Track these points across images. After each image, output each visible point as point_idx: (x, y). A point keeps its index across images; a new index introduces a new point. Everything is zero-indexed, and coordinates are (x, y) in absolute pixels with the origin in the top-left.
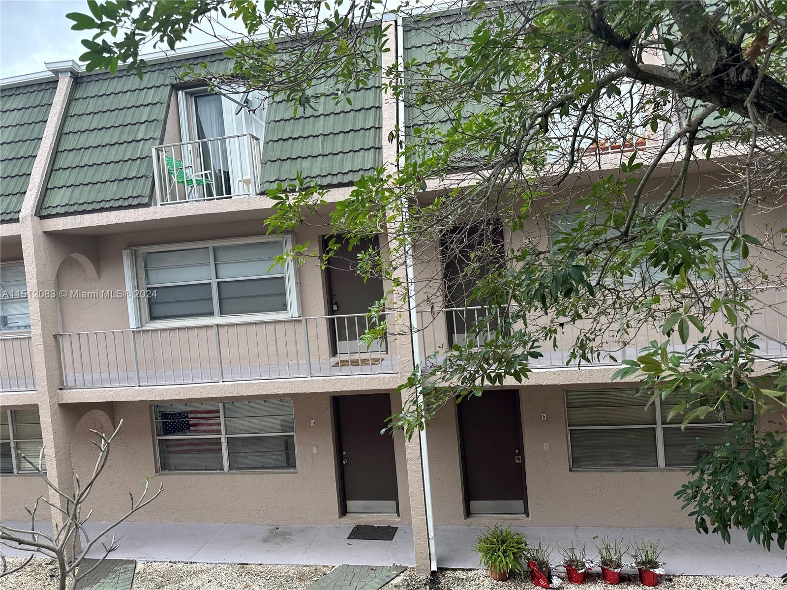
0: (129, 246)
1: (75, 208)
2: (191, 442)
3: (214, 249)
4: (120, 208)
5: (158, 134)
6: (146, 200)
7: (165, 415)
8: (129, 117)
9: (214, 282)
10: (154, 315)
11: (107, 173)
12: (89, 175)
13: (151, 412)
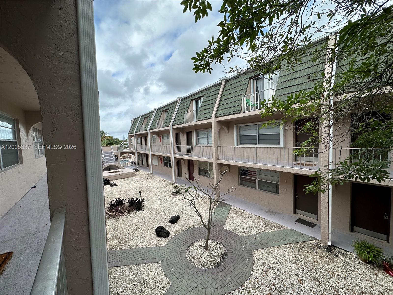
0: (236, 124)
1: (223, 115)
2: (248, 179)
3: (258, 125)
4: (233, 114)
5: (244, 93)
6: (240, 112)
7: (242, 170)
8: (237, 89)
9: (257, 134)
10: (241, 143)
11: (231, 105)
12: (227, 106)
13: (238, 169)
